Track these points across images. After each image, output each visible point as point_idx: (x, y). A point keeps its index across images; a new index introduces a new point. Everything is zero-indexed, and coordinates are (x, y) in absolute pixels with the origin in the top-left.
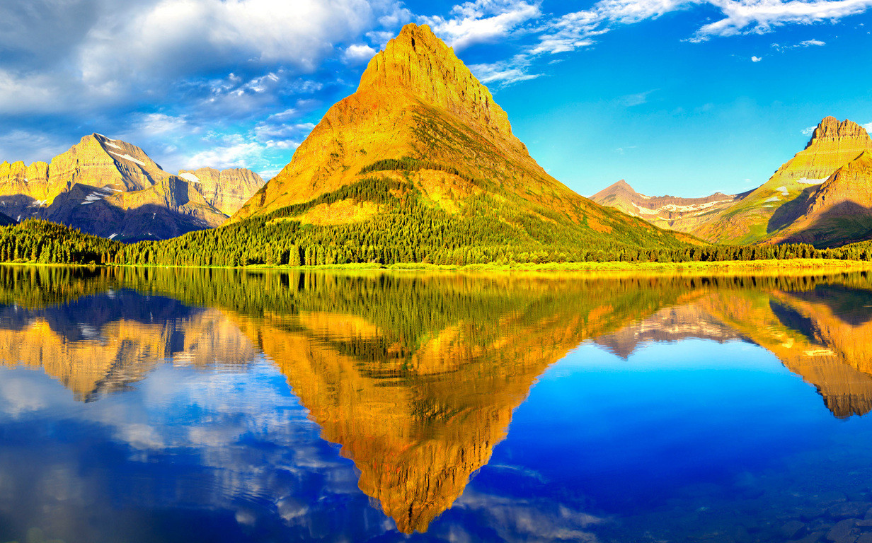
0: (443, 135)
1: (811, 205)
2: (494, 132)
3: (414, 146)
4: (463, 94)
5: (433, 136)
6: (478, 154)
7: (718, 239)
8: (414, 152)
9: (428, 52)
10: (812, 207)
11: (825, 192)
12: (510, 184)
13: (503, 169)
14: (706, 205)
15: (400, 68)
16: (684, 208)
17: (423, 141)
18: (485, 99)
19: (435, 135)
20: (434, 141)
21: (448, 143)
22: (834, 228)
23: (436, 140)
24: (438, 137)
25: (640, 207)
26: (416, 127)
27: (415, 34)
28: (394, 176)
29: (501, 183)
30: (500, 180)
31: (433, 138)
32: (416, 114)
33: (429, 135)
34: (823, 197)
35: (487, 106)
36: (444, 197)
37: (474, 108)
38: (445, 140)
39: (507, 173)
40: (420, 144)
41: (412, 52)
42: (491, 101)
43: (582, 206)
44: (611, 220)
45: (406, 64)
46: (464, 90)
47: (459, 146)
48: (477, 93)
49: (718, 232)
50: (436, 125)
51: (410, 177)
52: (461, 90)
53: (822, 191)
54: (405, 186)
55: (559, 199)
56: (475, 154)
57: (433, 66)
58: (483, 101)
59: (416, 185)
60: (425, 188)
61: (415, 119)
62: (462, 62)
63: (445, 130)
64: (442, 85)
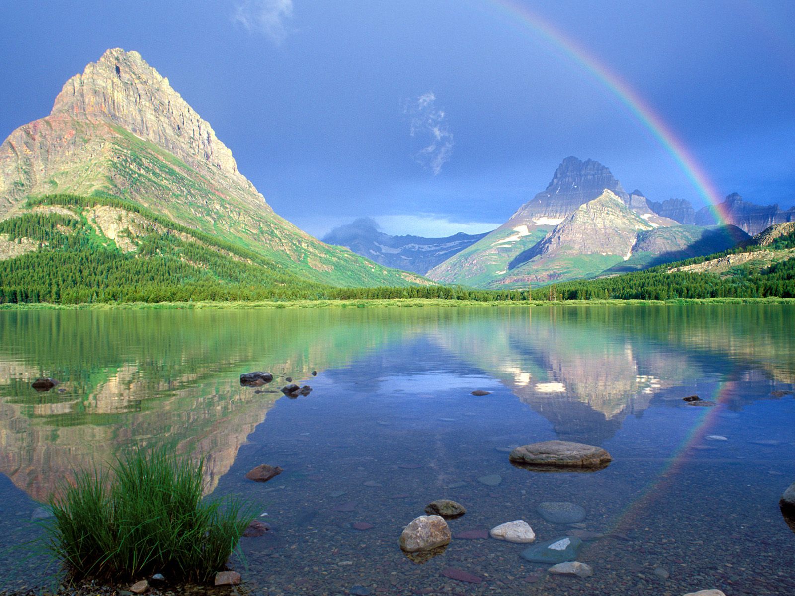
0: (147, 170)
1: (547, 245)
2: (215, 169)
3: (111, 180)
4: (179, 128)
5: (136, 170)
6: (189, 192)
7: (455, 278)
8: (111, 187)
9: (137, 82)
10: (548, 247)
11: (561, 232)
12: (224, 222)
13: (218, 207)
14: (449, 245)
15: (102, 95)
16: (426, 248)
17: (124, 176)
18: (207, 135)
19: (139, 169)
20: (136, 176)
21: (153, 178)
22: (568, 268)
23: (140, 175)
24: (142, 171)
25: (382, 246)
26: (116, 160)
27: (121, 60)
28: (63, 212)
29: (215, 221)
30: (213, 218)
31: (135, 173)
32: (117, 146)
33: (131, 170)
34: (559, 238)
35: (209, 142)
36: (121, 235)
37: (191, 143)
38: (150, 176)
39: (221, 210)
40: (119, 180)
41: (116, 80)
42: (213, 137)
43: (304, 245)
44: (334, 259)
45: (109, 92)
46: (181, 125)
47: (168, 182)
48: (196, 128)
49: (455, 271)
50: (140, 160)
51: (84, 213)
52: (176, 124)
53: (559, 231)
54: (76, 222)
55: (279, 238)
56: (186, 192)
57: (142, 97)
58: (205, 136)
59: (90, 222)
60: (101, 225)
61: (114, 150)
62: (179, 95)
63: (151, 165)
64: (153, 118)
